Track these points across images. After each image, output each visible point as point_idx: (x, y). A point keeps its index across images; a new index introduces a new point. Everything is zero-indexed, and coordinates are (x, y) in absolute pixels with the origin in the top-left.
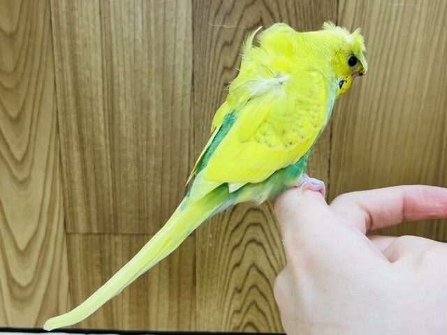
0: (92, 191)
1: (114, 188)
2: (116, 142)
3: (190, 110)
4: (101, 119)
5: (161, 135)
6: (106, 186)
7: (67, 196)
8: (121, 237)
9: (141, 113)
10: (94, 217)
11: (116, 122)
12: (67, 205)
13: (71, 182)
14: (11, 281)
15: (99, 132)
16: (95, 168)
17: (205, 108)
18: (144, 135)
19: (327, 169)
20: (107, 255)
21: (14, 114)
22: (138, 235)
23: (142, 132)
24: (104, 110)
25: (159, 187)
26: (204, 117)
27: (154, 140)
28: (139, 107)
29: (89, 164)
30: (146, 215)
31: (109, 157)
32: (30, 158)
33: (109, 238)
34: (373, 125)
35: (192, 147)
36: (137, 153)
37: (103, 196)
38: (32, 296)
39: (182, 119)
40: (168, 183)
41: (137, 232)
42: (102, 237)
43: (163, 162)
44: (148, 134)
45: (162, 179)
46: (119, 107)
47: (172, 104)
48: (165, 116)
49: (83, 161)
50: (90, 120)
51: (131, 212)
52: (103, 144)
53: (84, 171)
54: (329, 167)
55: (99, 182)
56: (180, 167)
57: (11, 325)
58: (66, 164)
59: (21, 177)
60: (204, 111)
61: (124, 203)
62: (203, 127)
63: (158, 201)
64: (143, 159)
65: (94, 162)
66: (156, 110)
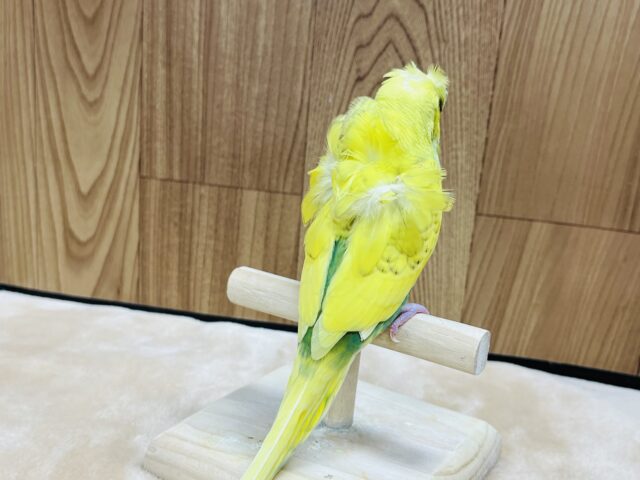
0: (177, 123)
1: (204, 122)
2: (212, 58)
3: (311, 20)
4: (196, 26)
5: (269, 54)
6: (195, 117)
7: (145, 127)
8: (207, 187)
9: (247, 22)
10: (176, 159)
11: (214, 31)
12: (145, 139)
13: (152, 108)
14: (68, 233)
15: (192, 43)
16: (182, 92)
17: (329, 20)
18: (248, 52)
19: (487, 117)
20: (189, 211)
21: (89, 12)
22: (229, 187)
23: (246, 47)
24: (200, 15)
25: (261, 124)
26: (327, 31)
27: (260, 60)
28: (245, 14)
29: (176, 85)
30: (242, 160)
31: (201, 78)
32: (104, 72)
33: (194, 188)
34: (555, 59)
35: (309, 72)
36: (238, 76)
37: (190, 130)
38: (92, 255)
39: (298, 32)
40: (273, 120)
41: (228, 184)
42: (185, 185)
43: (269, 91)
44: (253, 51)
45: (266, 115)
46: (219, 11)
47: (287, 12)
48: (276, 27)
49: (169, 81)
50: (182, 27)
51: (223, 156)
52: (196, 60)
53: (169, 94)
54: (490, 114)
55: (185, 112)
56: (290, 99)
57: (64, 292)
58: (148, 84)
59: (91, 96)
60: (328, 25)
61: (215, 143)
62: (325, 46)
63: (259, 145)
64: (244, 85)
65: (182, 83)
66: (267, 19)
